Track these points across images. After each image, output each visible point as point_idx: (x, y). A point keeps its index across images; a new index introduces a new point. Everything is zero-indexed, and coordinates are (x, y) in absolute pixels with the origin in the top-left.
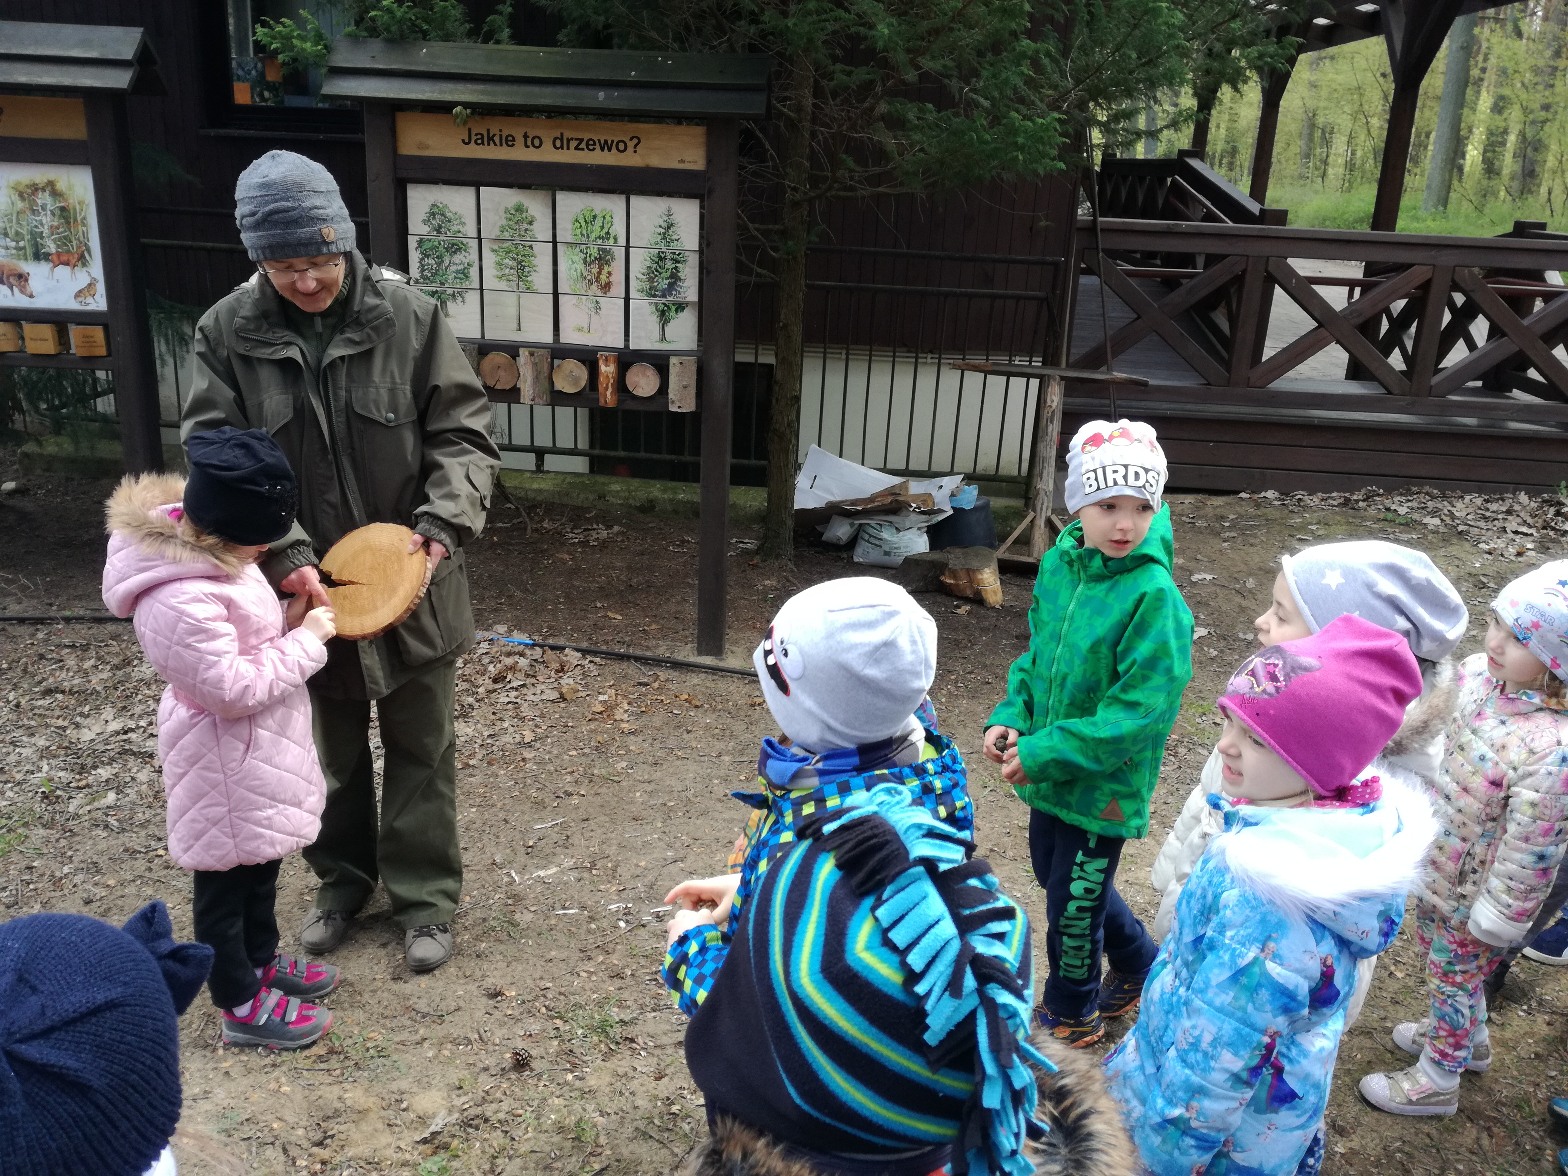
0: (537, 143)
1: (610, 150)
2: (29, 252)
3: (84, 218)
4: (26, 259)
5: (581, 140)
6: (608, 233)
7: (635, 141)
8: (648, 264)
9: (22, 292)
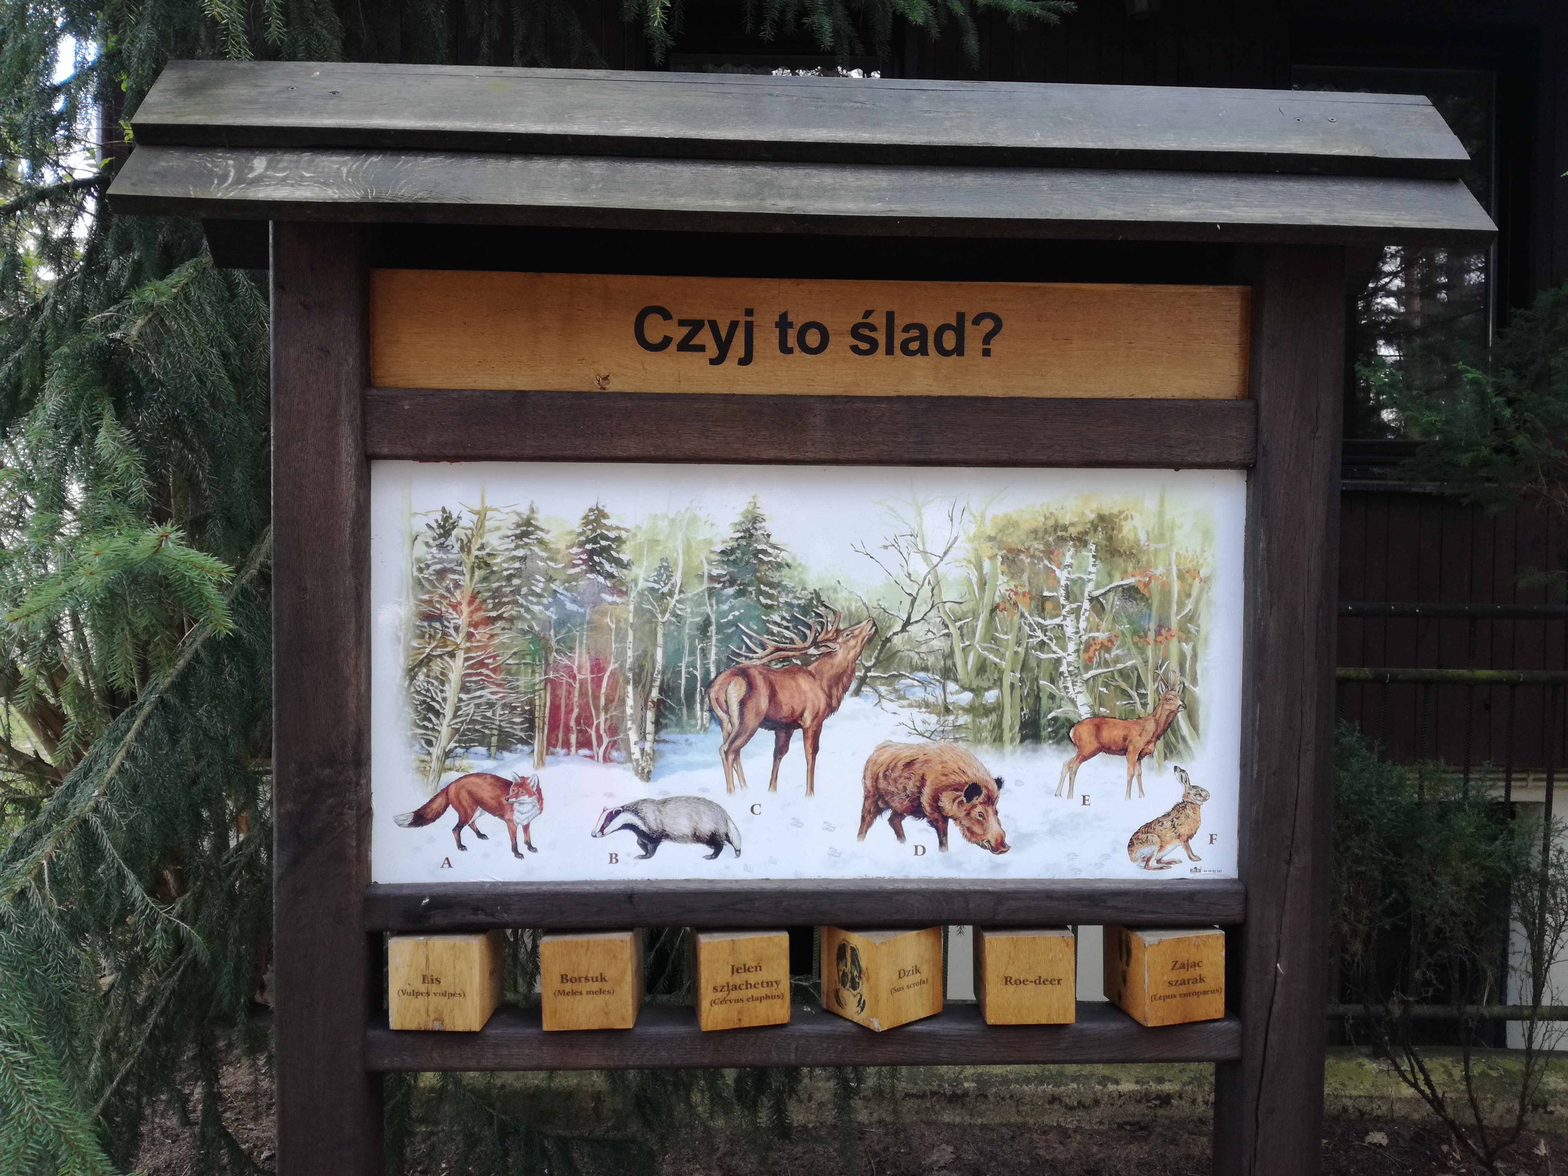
2: (1011, 718)
3: (1191, 618)
4: (998, 739)
9: (971, 835)
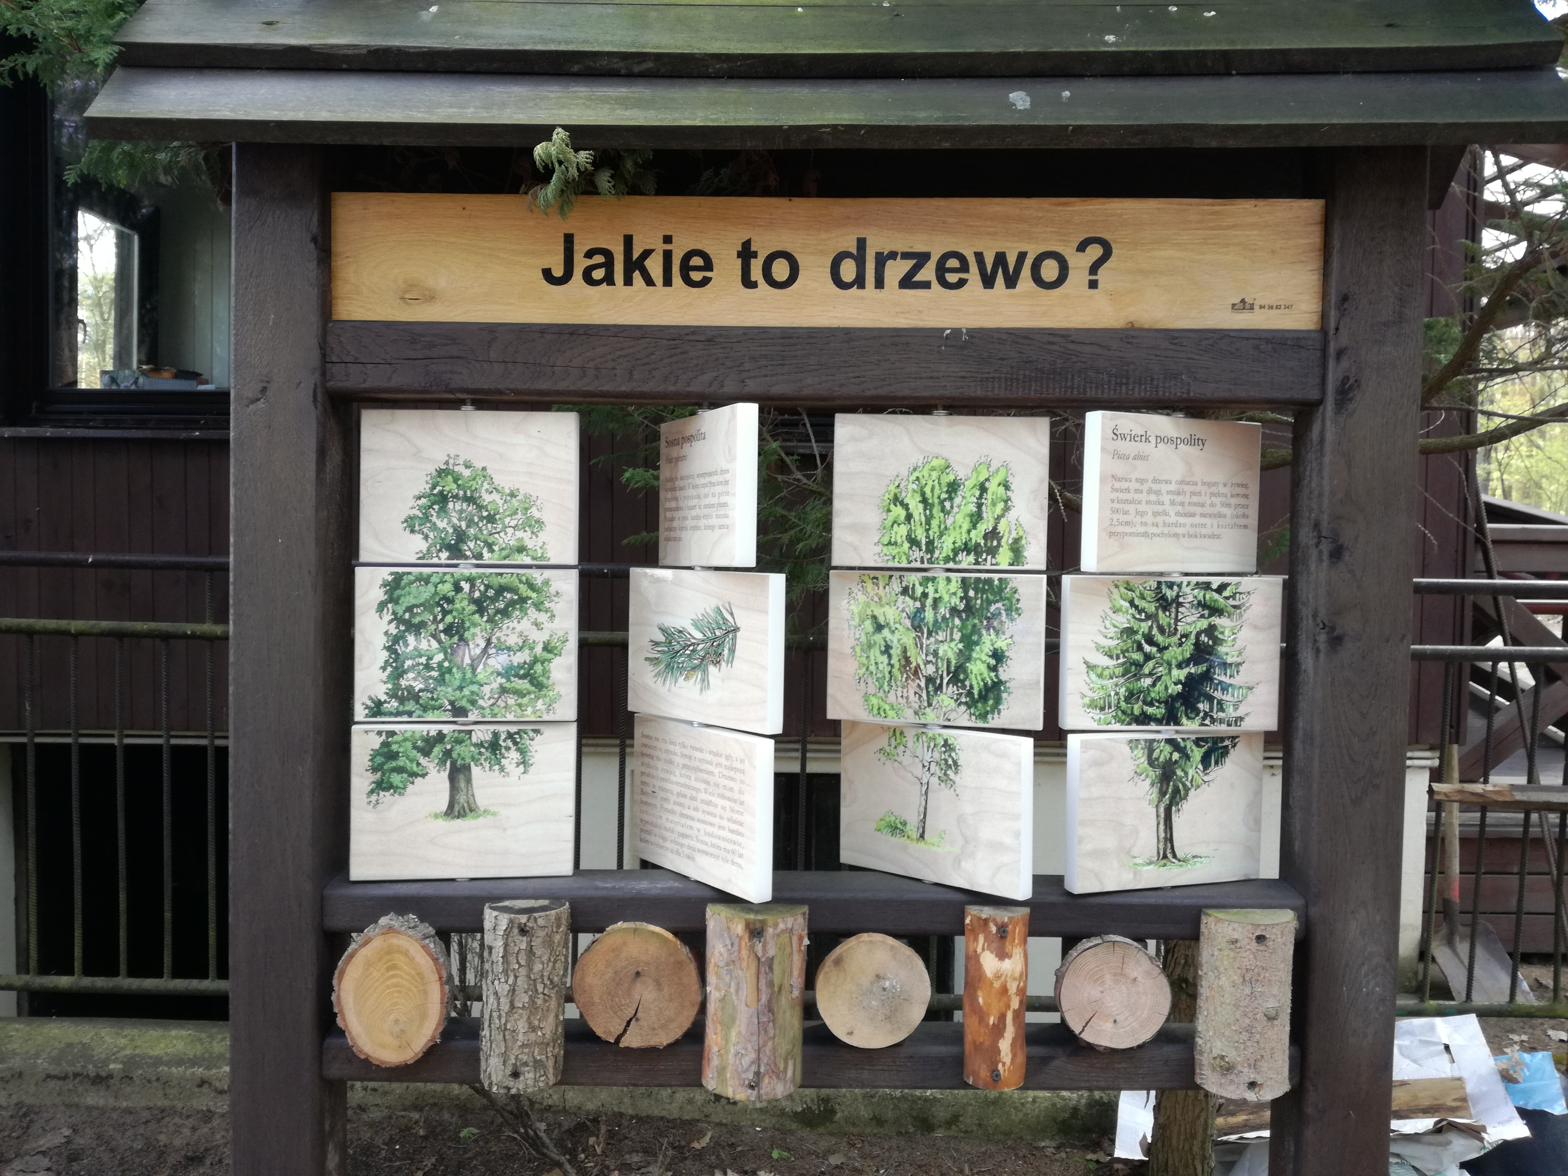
0: (781, 270)
1: (1011, 282)
5: (922, 258)
6: (993, 534)
7: (1095, 252)
8: (1123, 620)
